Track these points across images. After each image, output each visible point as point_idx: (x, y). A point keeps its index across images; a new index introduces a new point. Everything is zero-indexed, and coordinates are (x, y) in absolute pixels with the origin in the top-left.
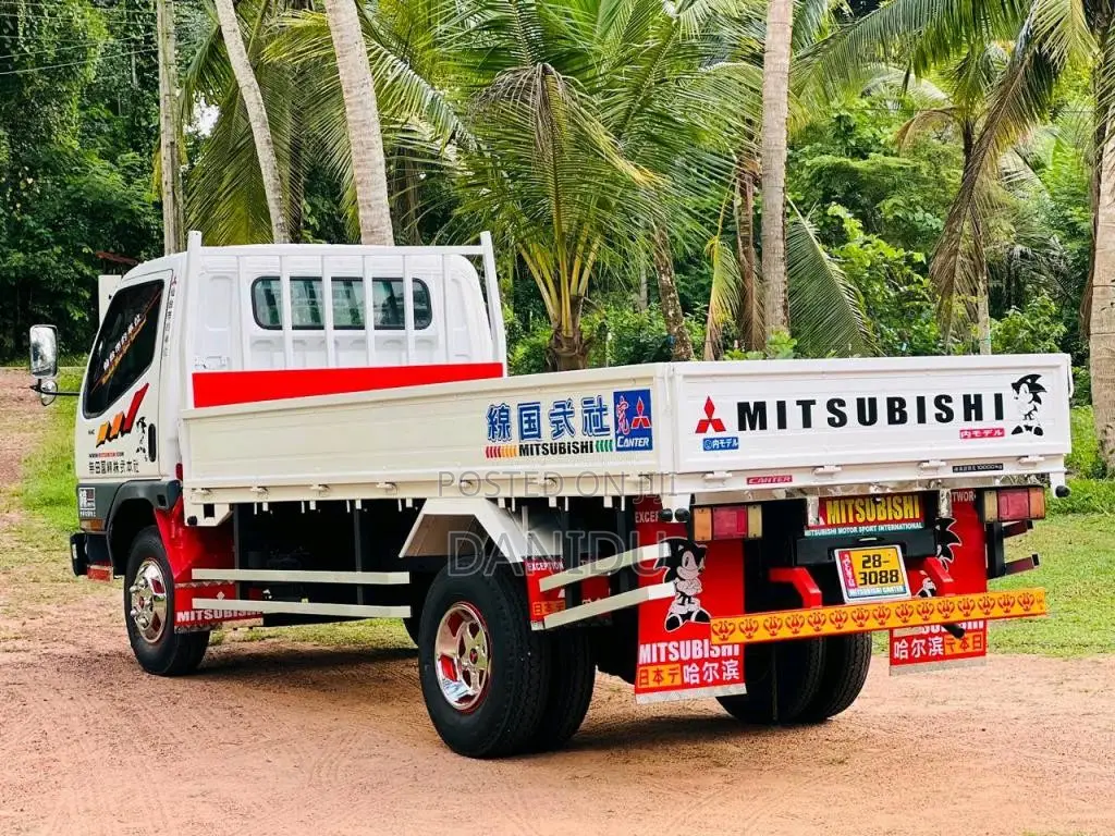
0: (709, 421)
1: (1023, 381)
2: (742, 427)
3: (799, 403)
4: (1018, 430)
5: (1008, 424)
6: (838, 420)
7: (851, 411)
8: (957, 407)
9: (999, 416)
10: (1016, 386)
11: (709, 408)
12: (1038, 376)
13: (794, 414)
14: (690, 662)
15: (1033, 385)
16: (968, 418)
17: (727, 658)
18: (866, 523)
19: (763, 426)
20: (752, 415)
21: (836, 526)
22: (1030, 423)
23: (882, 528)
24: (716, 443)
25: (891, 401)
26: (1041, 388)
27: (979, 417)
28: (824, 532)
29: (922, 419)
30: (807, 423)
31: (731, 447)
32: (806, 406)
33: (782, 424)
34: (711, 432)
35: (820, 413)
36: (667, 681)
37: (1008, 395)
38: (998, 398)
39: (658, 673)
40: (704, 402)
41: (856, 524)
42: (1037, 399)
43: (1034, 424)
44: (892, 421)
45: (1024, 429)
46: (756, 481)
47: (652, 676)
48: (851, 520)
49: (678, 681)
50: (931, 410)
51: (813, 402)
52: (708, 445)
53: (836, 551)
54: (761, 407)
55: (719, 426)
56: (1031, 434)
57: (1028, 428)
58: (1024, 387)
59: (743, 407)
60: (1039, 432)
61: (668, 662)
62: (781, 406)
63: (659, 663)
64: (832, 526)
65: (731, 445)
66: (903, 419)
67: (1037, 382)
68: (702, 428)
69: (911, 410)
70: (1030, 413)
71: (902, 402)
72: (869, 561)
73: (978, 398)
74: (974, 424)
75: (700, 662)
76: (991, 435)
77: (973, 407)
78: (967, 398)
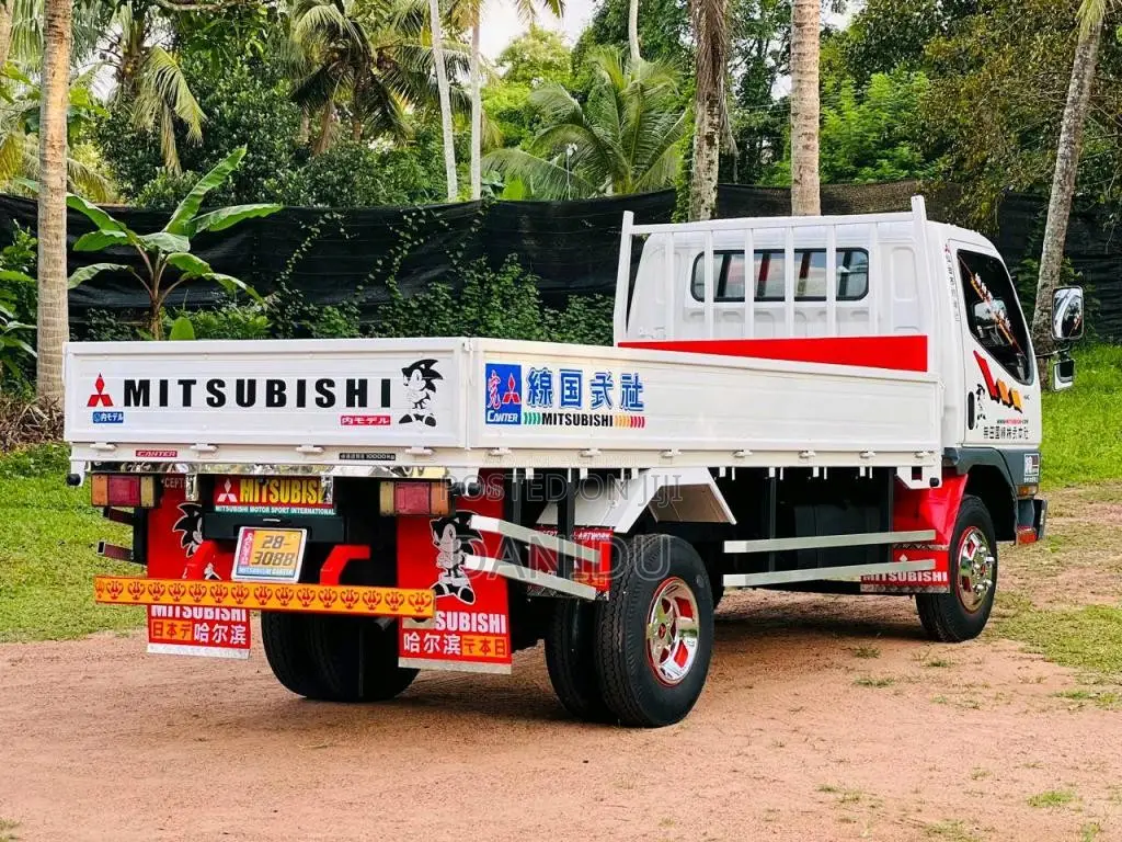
0: (99, 397)
1: (416, 366)
2: (127, 403)
3: (181, 382)
4: (407, 419)
5: (395, 412)
6: (217, 400)
7: (230, 392)
8: (340, 392)
9: (386, 402)
10: (408, 372)
11: (100, 384)
12: (433, 362)
13: (175, 393)
14: (202, 621)
15: (428, 372)
16: (350, 403)
17: (236, 623)
18: (279, 504)
19: (146, 403)
20: (136, 392)
21: (249, 504)
22: (421, 413)
23: (294, 511)
24: (103, 417)
25: (270, 384)
26: (437, 375)
27: (363, 403)
28: (235, 509)
29: (301, 402)
30: (187, 402)
31: (117, 421)
32: (187, 385)
33: (164, 402)
34: (100, 407)
35: (200, 393)
36: (179, 636)
37: (398, 381)
38: (386, 385)
39: (172, 627)
40: (96, 378)
41: (268, 504)
42: (431, 386)
43: (425, 413)
44: (270, 403)
45: (414, 418)
46: (144, 454)
47: (166, 629)
48: (264, 500)
49: (188, 637)
50: (312, 394)
51: (194, 382)
52: (97, 418)
53: (242, 529)
54: (145, 384)
55: (107, 401)
56: (422, 424)
57: (419, 418)
58: (417, 373)
59: (129, 385)
60: (431, 422)
61: (182, 618)
62: (164, 385)
63: (174, 617)
64: (244, 504)
65: (116, 419)
66: (282, 402)
67: (432, 368)
68: (93, 402)
69: (291, 393)
70: (421, 401)
71: (282, 385)
72: (270, 542)
73: (363, 383)
74: (357, 411)
75: (211, 623)
76: (374, 423)
77: (357, 392)
78: (350, 383)
